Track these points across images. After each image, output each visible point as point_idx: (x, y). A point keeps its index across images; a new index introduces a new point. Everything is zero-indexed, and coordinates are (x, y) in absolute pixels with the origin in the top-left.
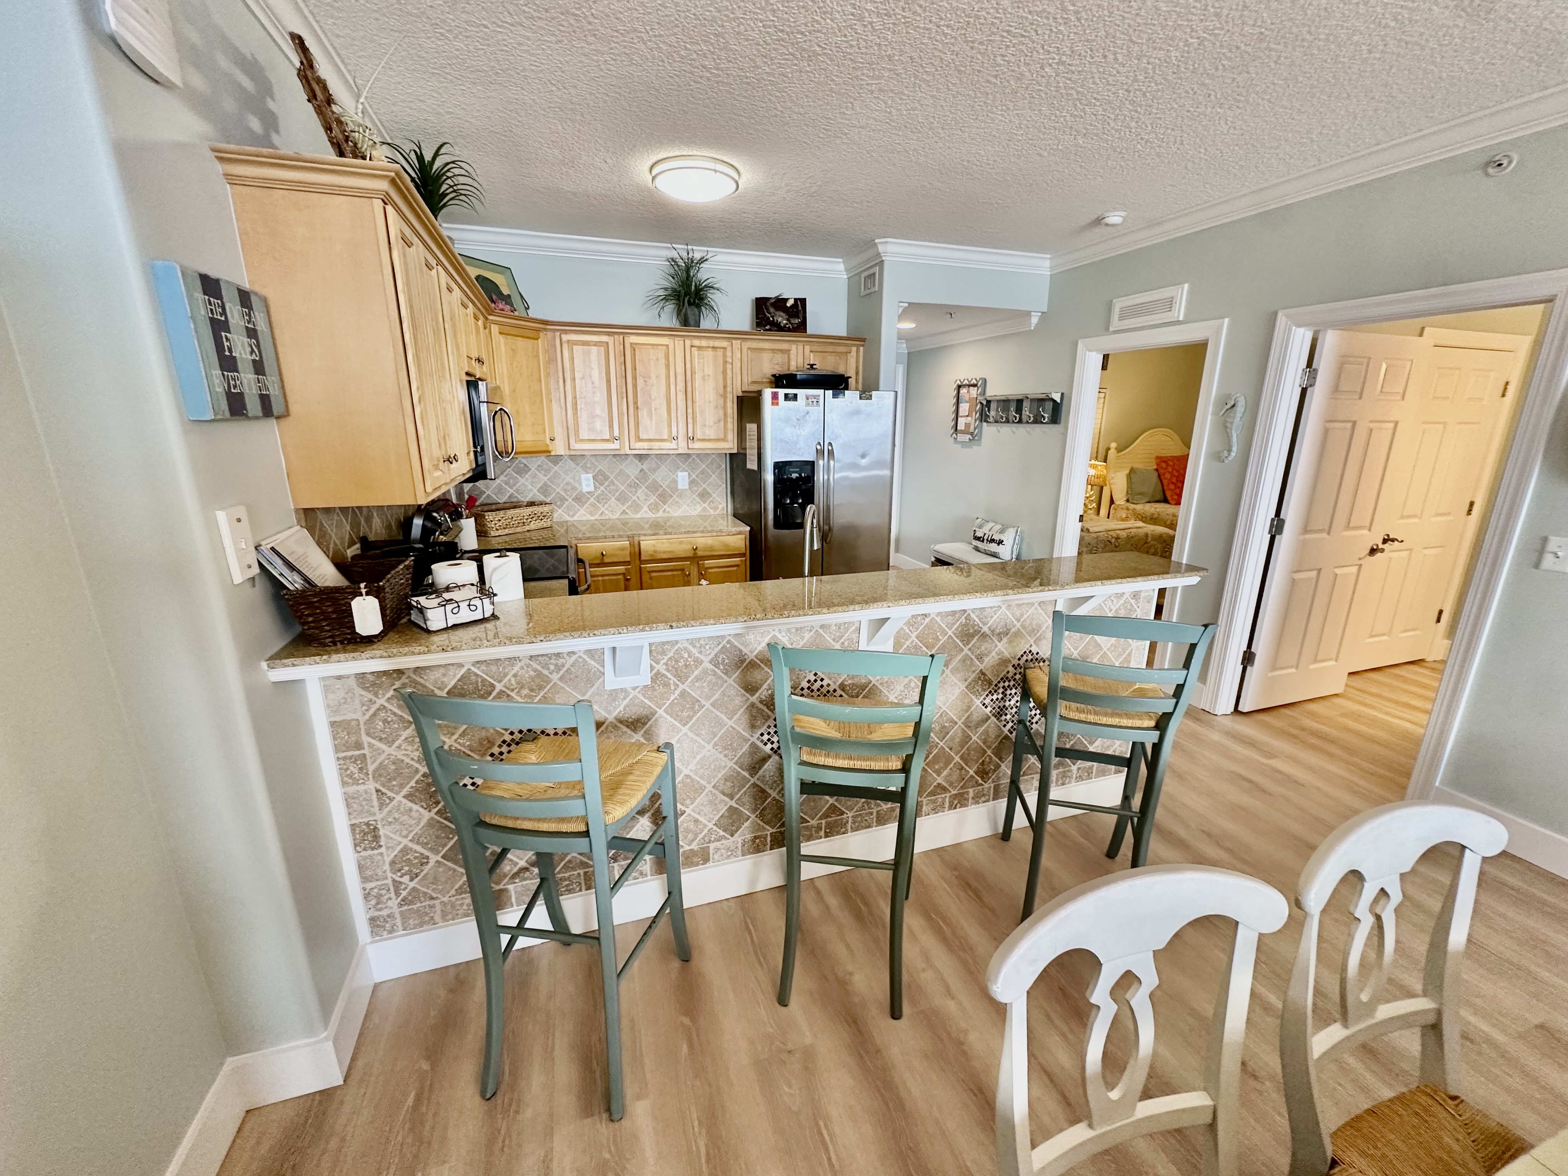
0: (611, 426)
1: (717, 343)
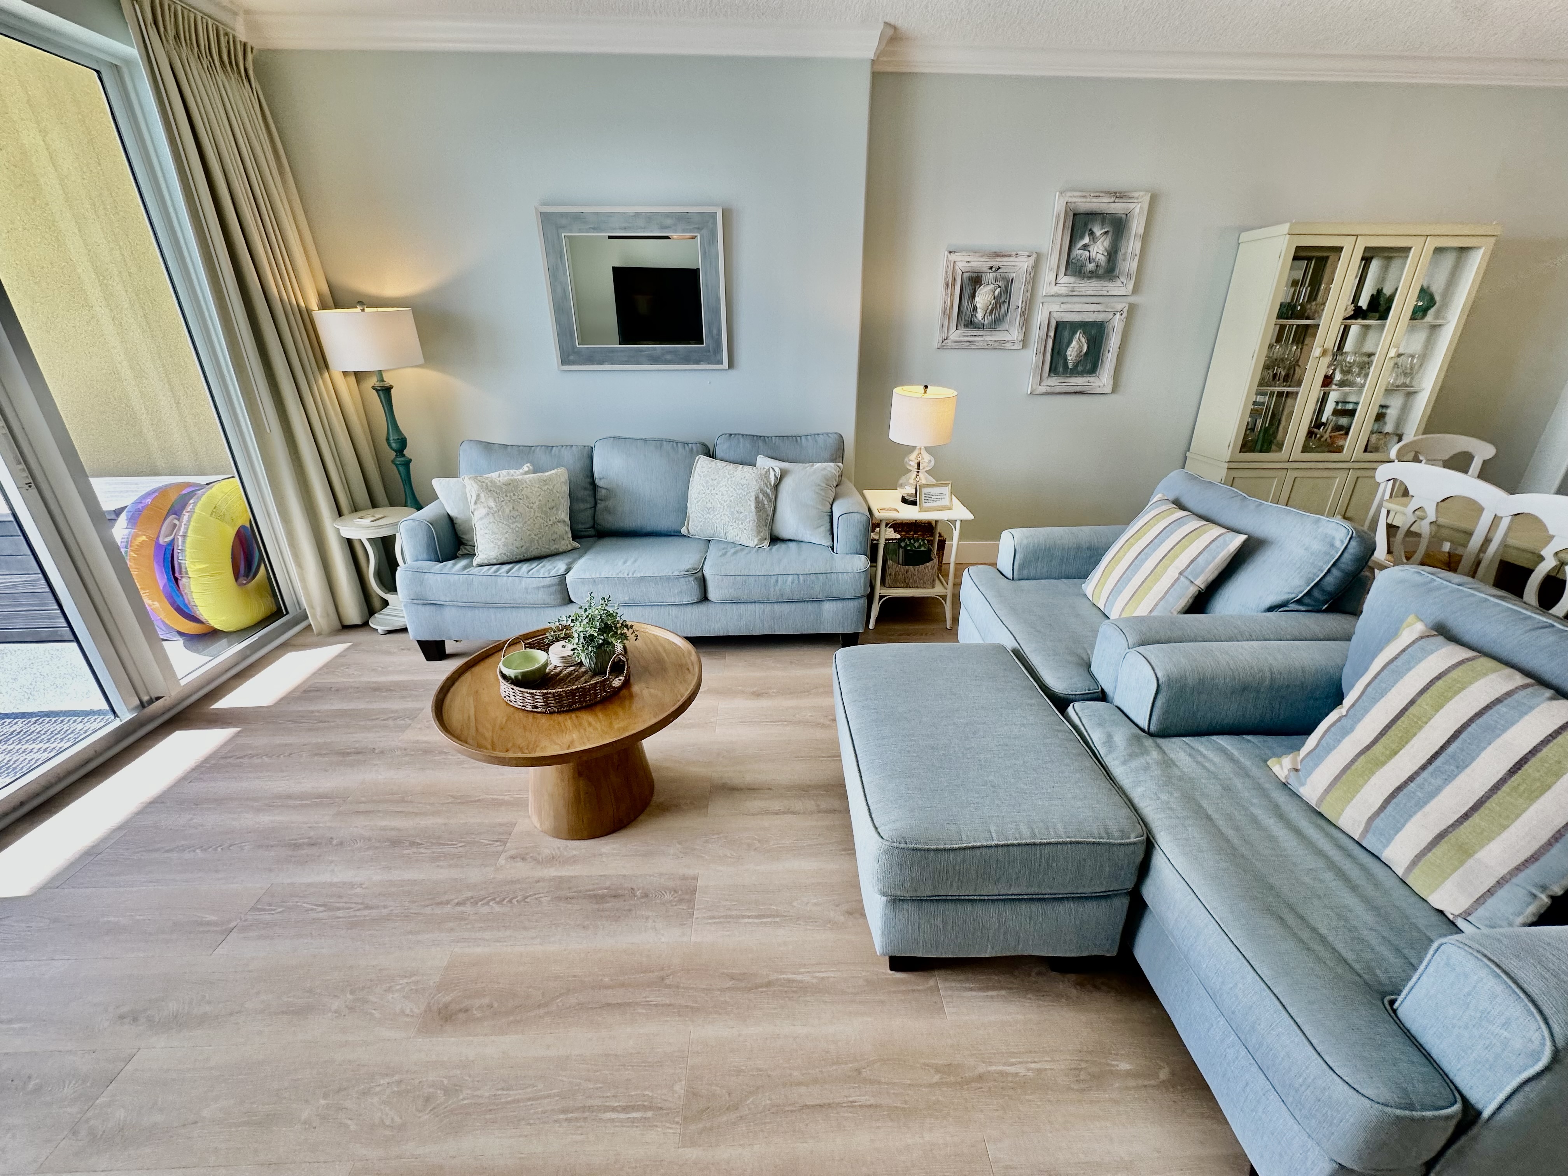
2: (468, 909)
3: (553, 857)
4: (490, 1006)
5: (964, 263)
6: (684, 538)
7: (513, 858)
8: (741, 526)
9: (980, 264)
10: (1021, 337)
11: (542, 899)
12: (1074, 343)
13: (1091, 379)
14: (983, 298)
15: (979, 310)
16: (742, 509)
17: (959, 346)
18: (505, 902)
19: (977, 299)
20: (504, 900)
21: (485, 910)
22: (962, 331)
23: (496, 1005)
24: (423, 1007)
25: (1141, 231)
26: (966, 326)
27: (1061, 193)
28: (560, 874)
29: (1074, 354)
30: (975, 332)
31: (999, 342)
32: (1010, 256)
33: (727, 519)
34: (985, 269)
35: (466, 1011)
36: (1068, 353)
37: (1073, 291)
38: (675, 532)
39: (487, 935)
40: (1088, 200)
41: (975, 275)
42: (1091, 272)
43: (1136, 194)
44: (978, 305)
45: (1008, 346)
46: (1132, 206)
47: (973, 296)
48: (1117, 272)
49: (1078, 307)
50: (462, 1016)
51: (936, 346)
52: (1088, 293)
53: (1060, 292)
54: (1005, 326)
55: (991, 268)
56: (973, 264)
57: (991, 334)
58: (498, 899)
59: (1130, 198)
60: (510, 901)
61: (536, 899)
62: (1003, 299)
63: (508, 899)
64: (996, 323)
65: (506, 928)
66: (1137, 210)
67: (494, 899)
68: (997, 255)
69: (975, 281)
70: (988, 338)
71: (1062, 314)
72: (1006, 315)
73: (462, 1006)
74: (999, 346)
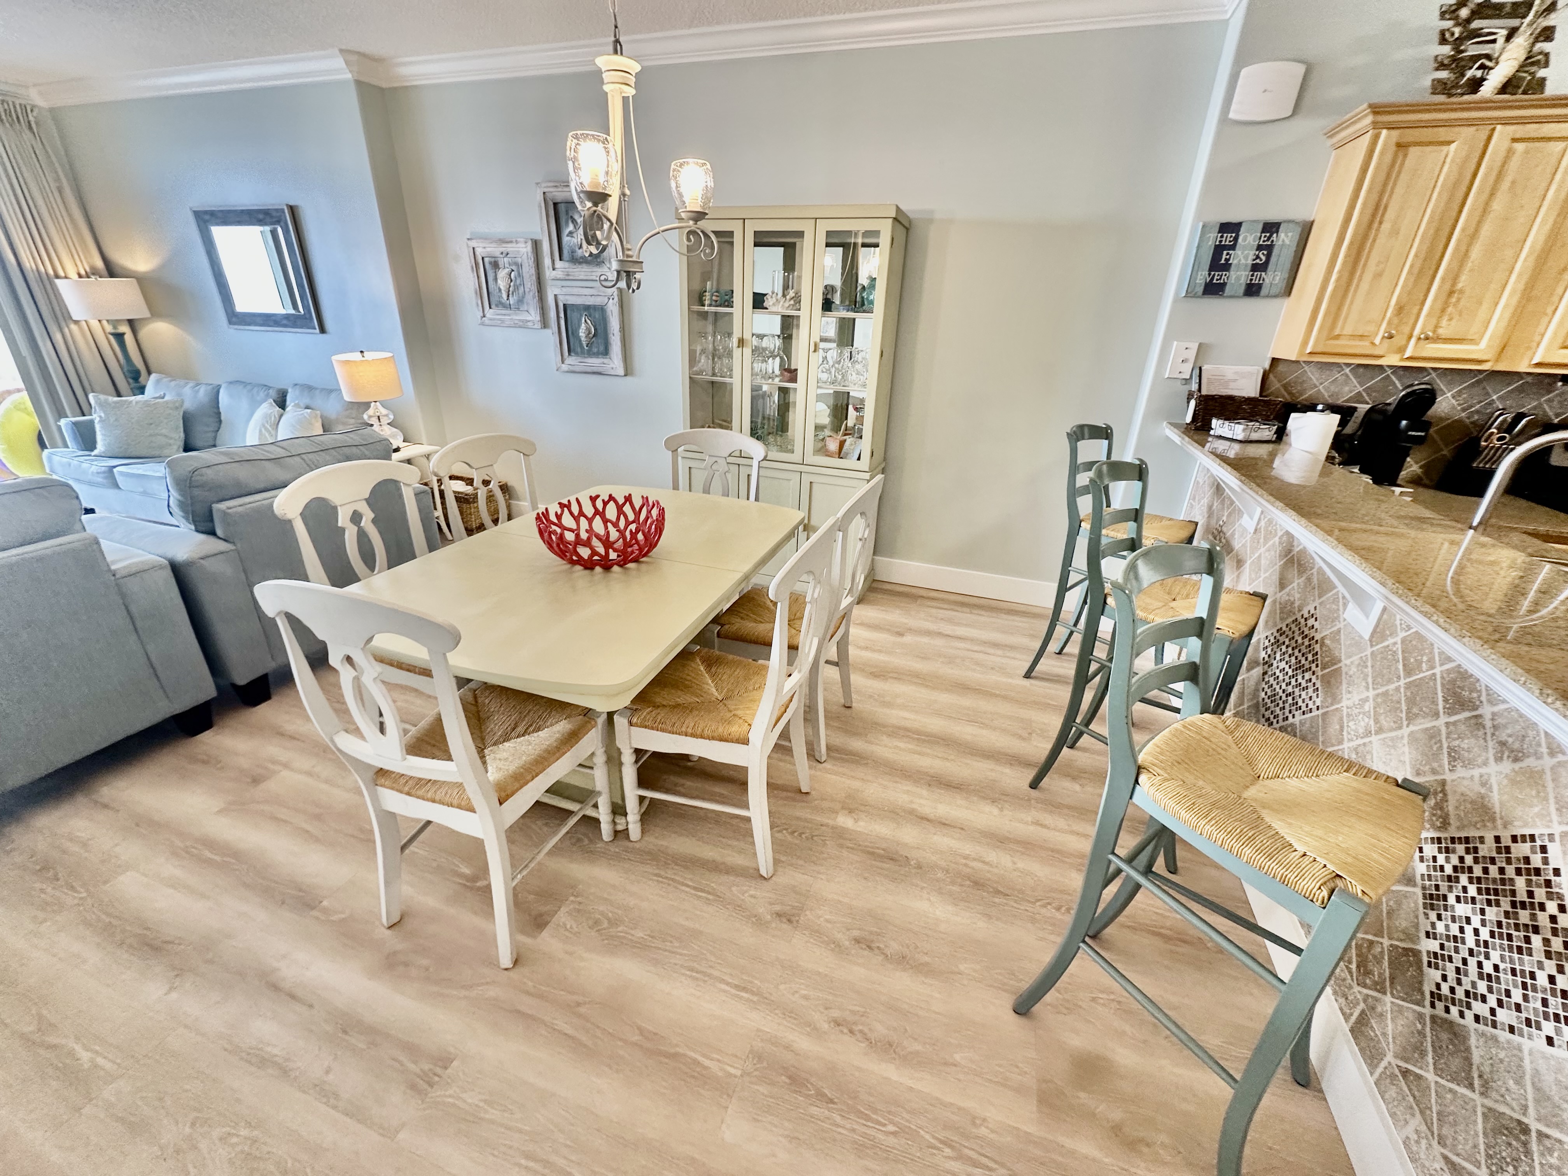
5: (480, 249)
12: (583, 325)
13: (605, 361)
14: (504, 280)
15: (503, 292)
17: (495, 323)
19: (499, 282)
22: (494, 310)
26: (497, 306)
27: (538, 184)
29: (585, 335)
30: (504, 312)
31: (522, 321)
32: (511, 242)
34: (499, 254)
36: (580, 334)
37: (568, 275)
40: (560, 189)
41: (493, 260)
44: (502, 288)
45: (530, 324)
47: (495, 278)
49: (575, 291)
51: (478, 322)
52: (582, 277)
53: (558, 277)
55: (502, 253)
56: (488, 249)
57: (516, 314)
62: (518, 282)
64: (519, 303)
68: (502, 241)
69: (494, 265)
71: (566, 297)
72: (524, 296)
74: (523, 325)
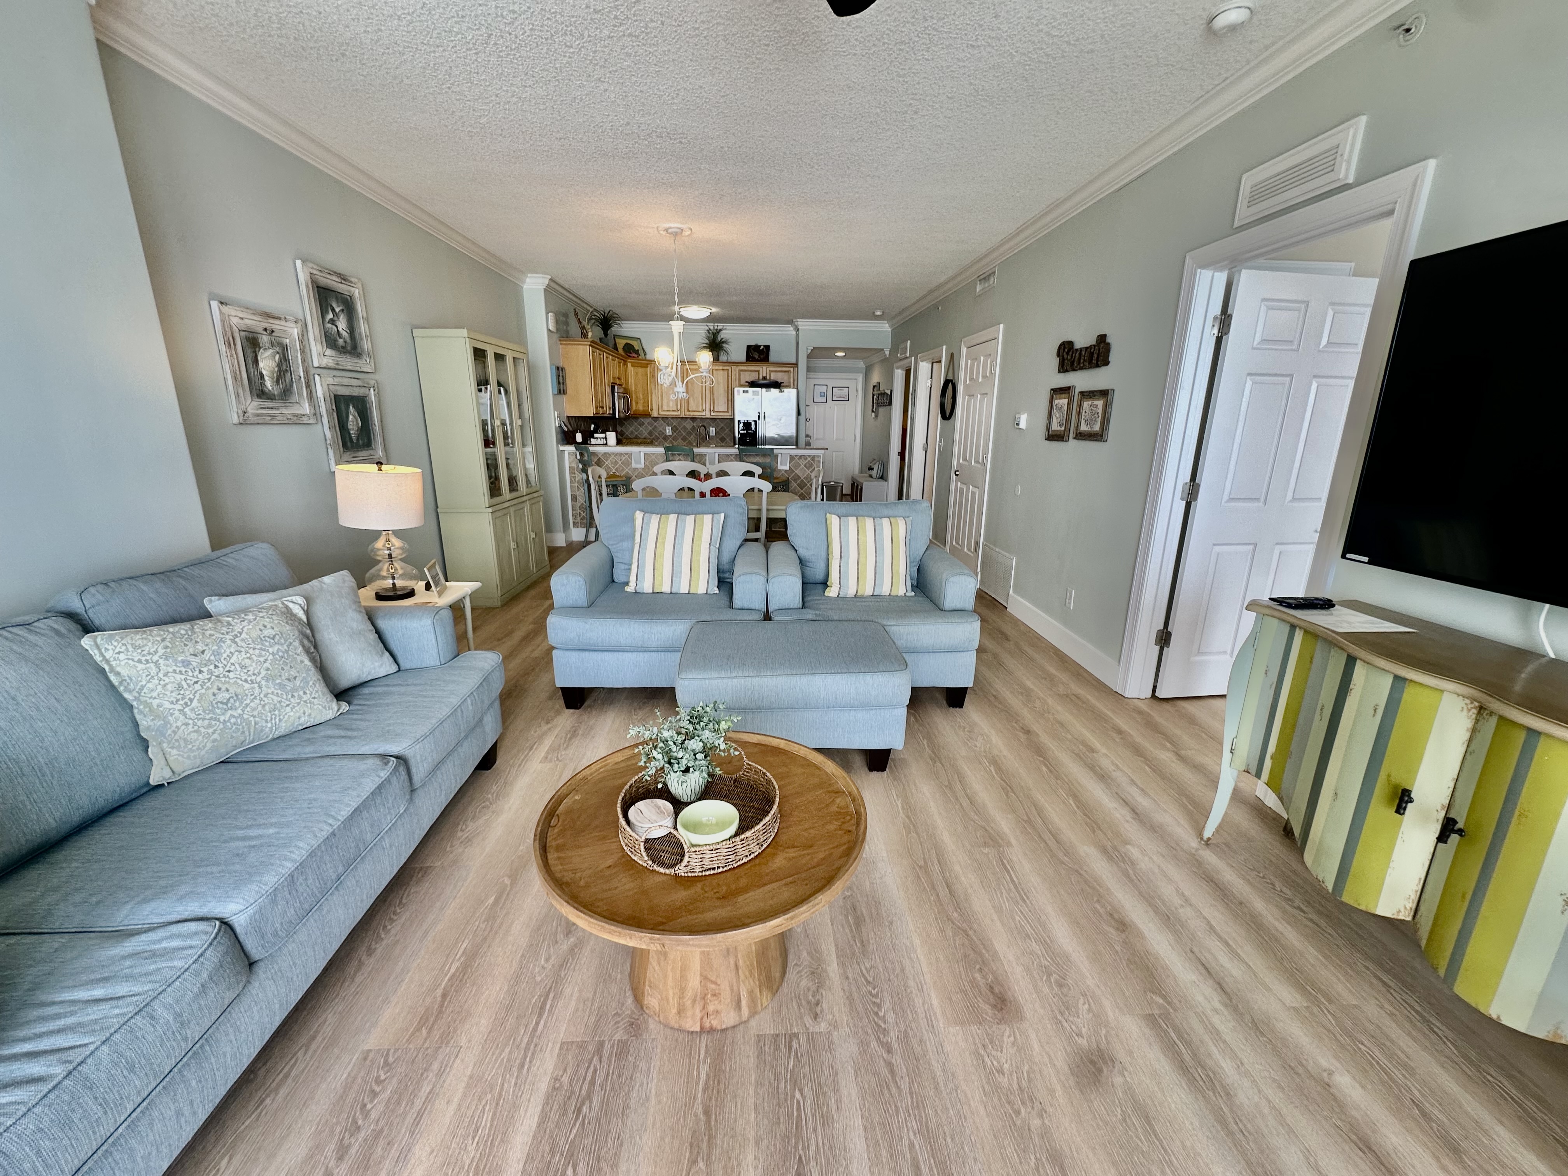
0: (677, 405)
1: (726, 368)
2: (893, 1037)
3: (813, 973)
4: (980, 970)
5: (240, 319)
6: (162, 791)
7: (816, 1017)
8: (305, 698)
9: (256, 323)
10: (313, 411)
11: (868, 966)
12: (351, 417)
13: (371, 452)
14: (267, 363)
15: (266, 378)
16: (293, 673)
17: (261, 422)
18: (878, 1001)
19: (261, 365)
20: (874, 1003)
21: (891, 1018)
22: (256, 403)
23: (978, 967)
24: (1003, 1027)
25: (365, 315)
26: (259, 396)
27: (304, 262)
28: (835, 960)
29: (356, 428)
30: (271, 404)
31: (296, 415)
32: (279, 319)
33: (276, 699)
34: (260, 330)
35: (991, 988)
36: (350, 427)
37: (337, 364)
38: (135, 791)
39: (918, 1001)
40: (323, 275)
41: (251, 335)
42: (342, 347)
43: (353, 280)
44: (264, 372)
45: (305, 420)
46: (352, 289)
47: (256, 362)
48: (359, 350)
49: (346, 381)
50: (997, 990)
51: (235, 420)
52: (348, 368)
53: (329, 365)
54: (295, 398)
55: (265, 330)
56: (248, 322)
57: (286, 407)
58: (875, 1009)
59: (351, 282)
60: (876, 996)
61: (868, 972)
62: (284, 367)
63: (874, 999)
64: (286, 393)
65: (906, 987)
66: (357, 294)
67: (876, 1014)
68: (268, 315)
69: (252, 343)
70: (285, 411)
71: (337, 388)
72: (291, 385)
73: (989, 993)
74: (297, 421)
